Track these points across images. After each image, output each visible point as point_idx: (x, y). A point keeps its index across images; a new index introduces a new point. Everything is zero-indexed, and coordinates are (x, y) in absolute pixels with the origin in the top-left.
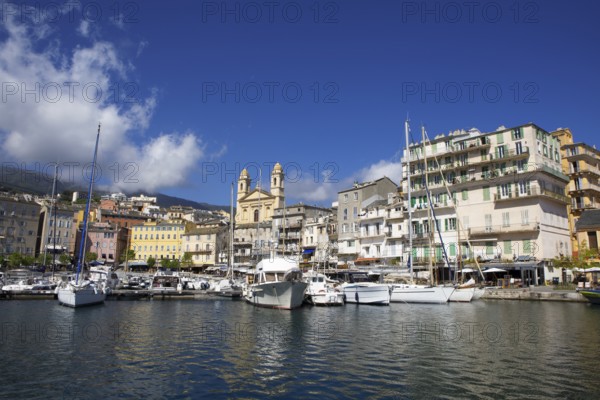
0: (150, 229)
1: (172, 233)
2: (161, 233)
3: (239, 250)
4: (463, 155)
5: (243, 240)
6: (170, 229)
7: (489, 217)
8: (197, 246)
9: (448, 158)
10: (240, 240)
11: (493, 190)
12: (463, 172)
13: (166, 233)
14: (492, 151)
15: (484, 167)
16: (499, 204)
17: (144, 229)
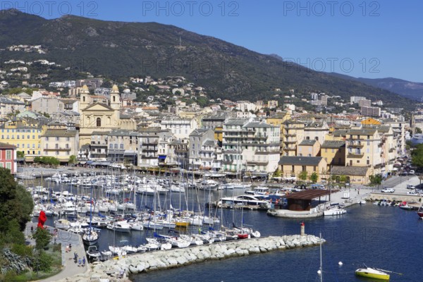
0: (11, 131)
1: (31, 134)
2: (21, 134)
3: (96, 150)
4: (247, 133)
5: (99, 143)
6: (29, 131)
7: (254, 157)
8: (57, 145)
9: (241, 133)
10: (97, 142)
11: (256, 148)
12: (246, 139)
13: (26, 134)
14: (256, 134)
15: (253, 139)
16: (257, 153)
17: (5, 131)
